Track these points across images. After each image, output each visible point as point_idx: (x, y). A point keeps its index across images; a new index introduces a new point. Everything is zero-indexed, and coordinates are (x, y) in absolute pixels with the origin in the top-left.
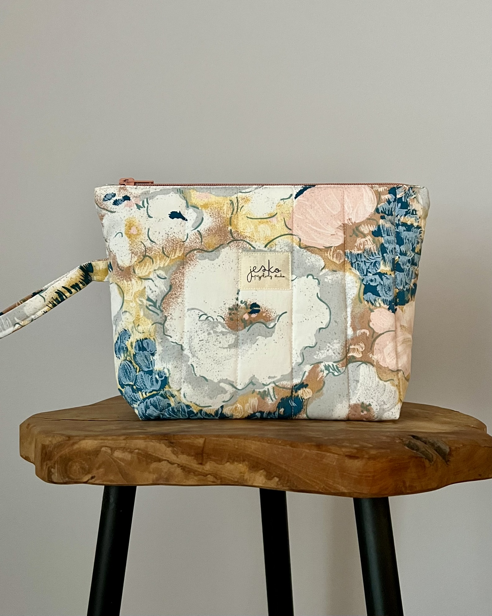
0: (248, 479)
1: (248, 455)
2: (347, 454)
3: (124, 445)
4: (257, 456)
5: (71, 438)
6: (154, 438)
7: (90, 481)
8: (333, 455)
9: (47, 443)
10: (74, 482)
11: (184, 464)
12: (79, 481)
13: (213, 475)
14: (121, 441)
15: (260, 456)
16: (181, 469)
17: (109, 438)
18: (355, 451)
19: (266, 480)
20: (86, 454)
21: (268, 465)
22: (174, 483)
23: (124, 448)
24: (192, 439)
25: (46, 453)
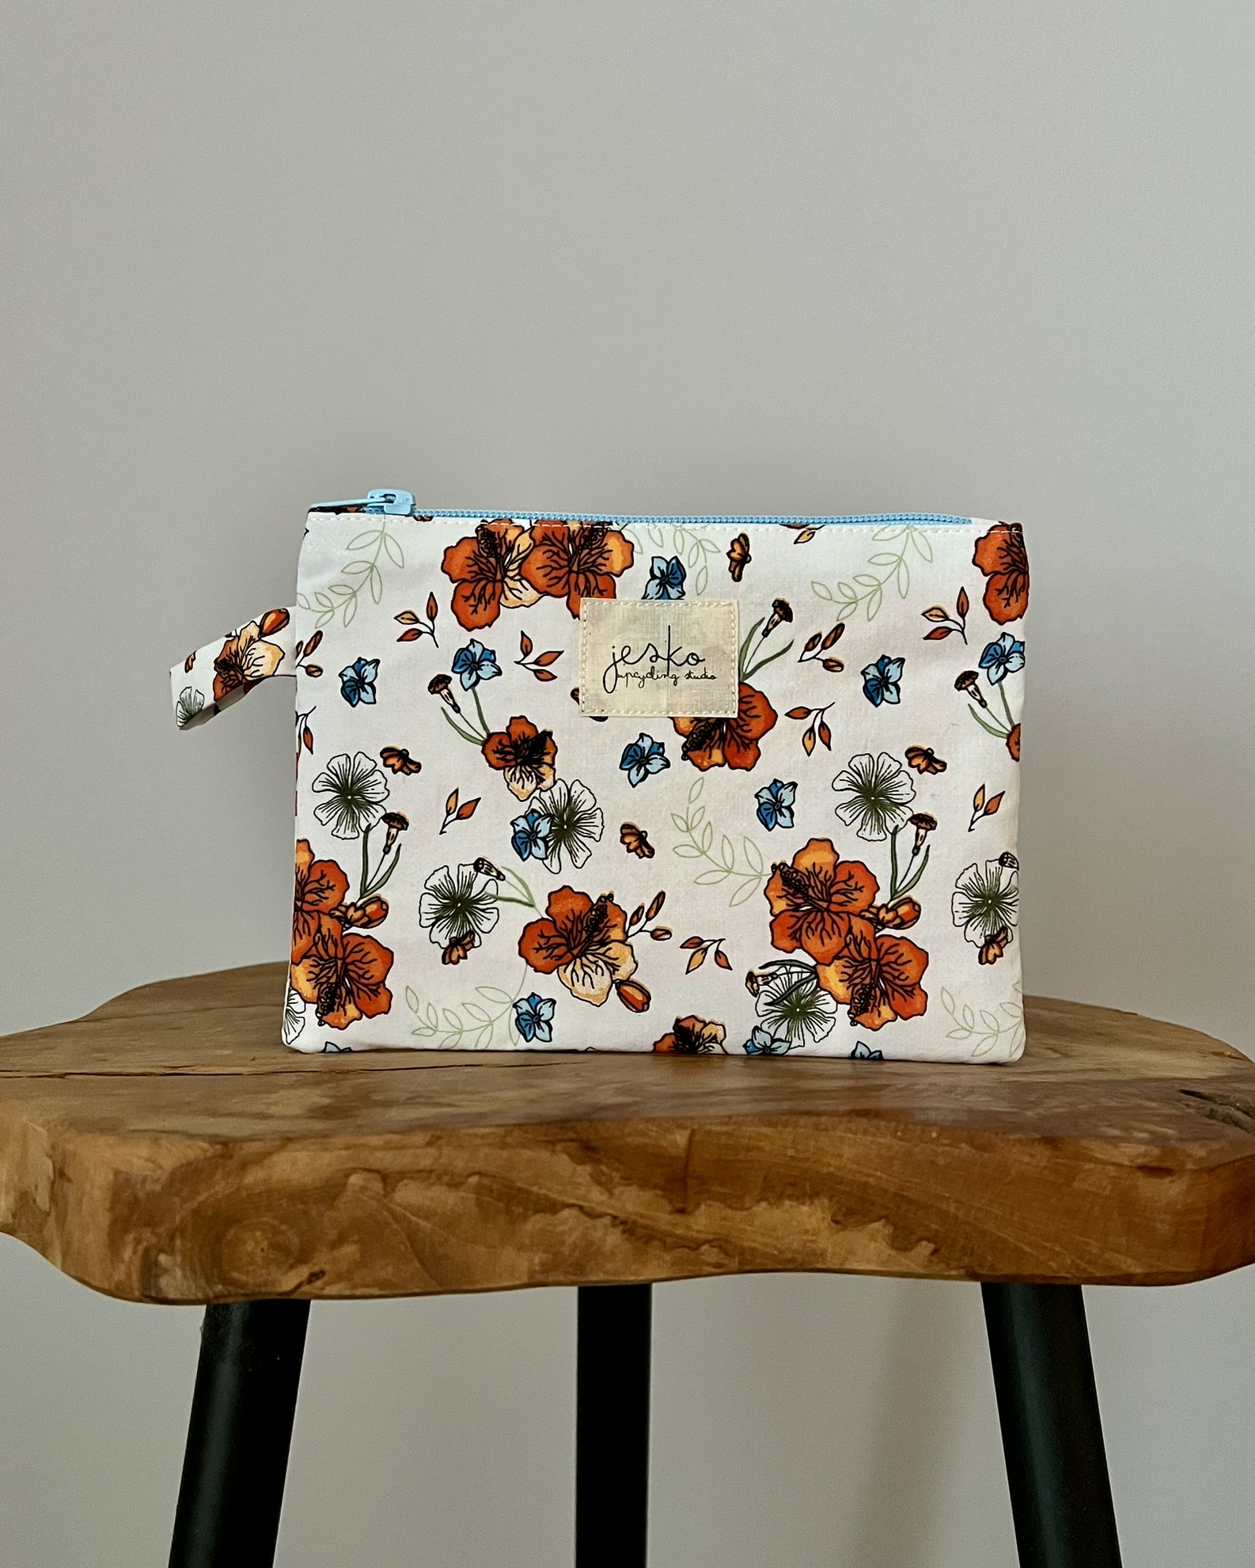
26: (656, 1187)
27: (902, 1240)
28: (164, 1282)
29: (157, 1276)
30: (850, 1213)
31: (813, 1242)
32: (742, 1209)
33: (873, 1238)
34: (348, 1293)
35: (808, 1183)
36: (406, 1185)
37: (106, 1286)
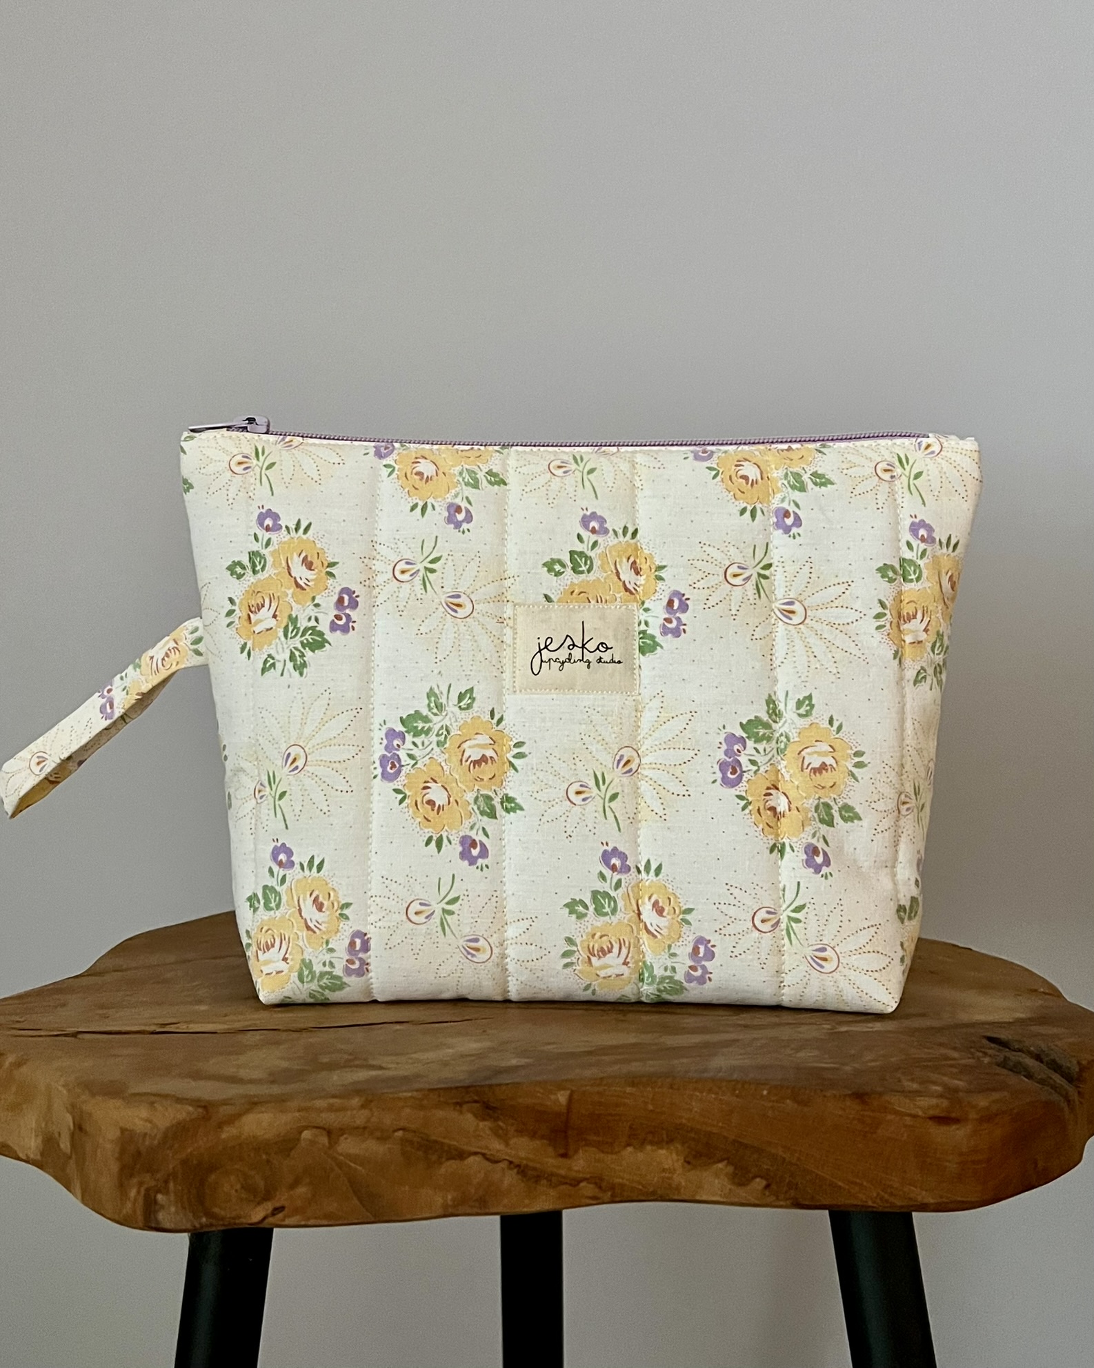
26: (542, 1137)
27: (741, 1176)
28: (161, 1216)
29: (156, 1212)
30: (698, 1155)
31: (669, 1178)
32: (612, 1153)
33: (717, 1176)
34: (303, 1223)
35: (664, 1132)
36: (346, 1139)
37: (116, 1217)
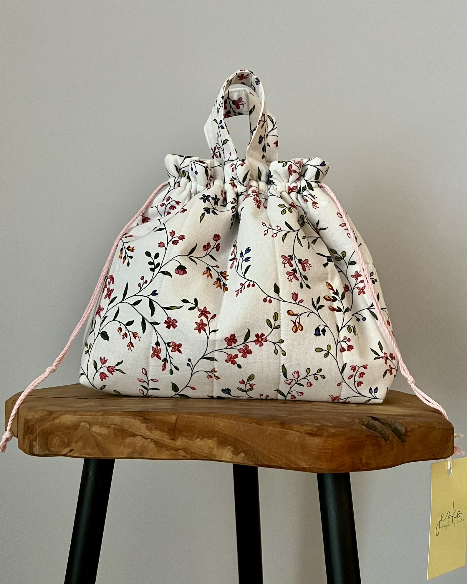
0: (217, 454)
1: (217, 431)
2: (308, 432)
3: (102, 420)
4: (226, 433)
5: (52, 413)
6: (129, 414)
7: (69, 454)
8: (295, 432)
9: (30, 417)
10: (53, 454)
11: (157, 439)
12: (58, 453)
13: (184, 450)
14: (99, 417)
15: (228, 433)
16: (154, 444)
17: (88, 413)
18: (316, 429)
19: (233, 456)
20: (66, 428)
21: (235, 442)
22: (147, 457)
23: (101, 423)
24: (165, 416)
25: (28, 427)
